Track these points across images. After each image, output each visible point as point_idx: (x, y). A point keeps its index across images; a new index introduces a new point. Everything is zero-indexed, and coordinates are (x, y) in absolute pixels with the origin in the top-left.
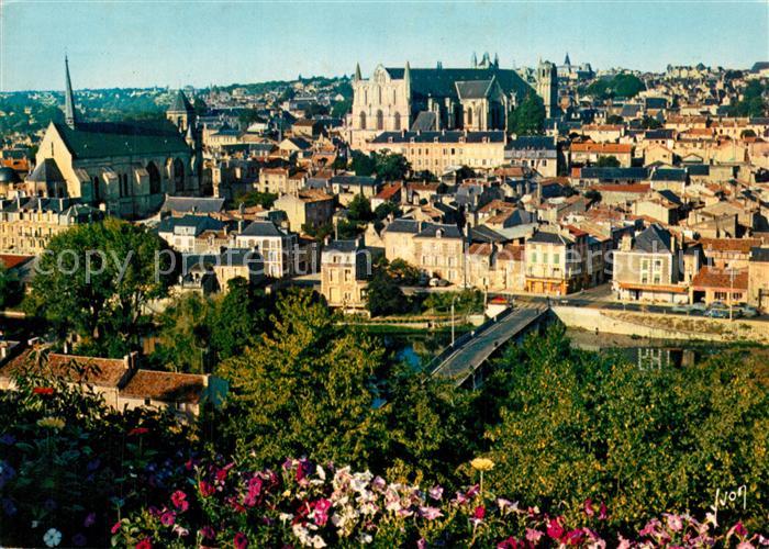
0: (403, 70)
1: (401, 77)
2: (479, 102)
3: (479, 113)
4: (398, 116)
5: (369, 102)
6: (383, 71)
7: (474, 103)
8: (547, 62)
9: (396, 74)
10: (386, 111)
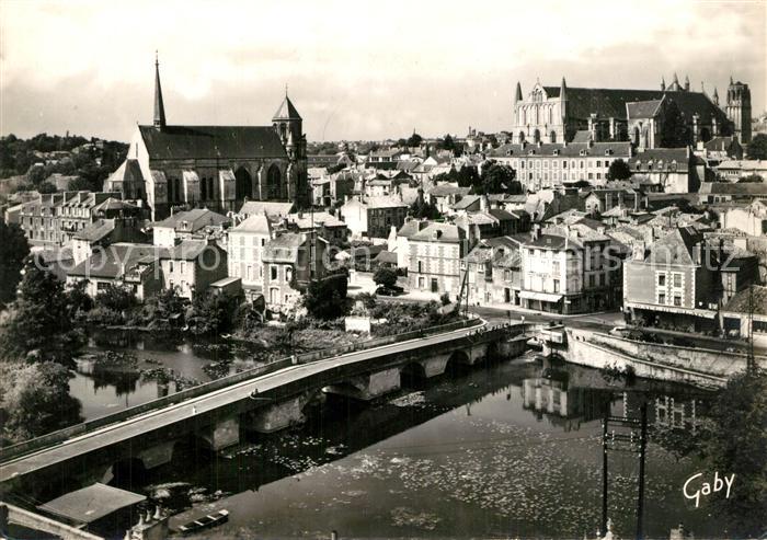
0: (559, 89)
1: (558, 96)
2: (646, 122)
3: (646, 135)
4: (553, 135)
5: (528, 121)
6: (541, 89)
7: (641, 124)
8: (739, 83)
9: (552, 92)
10: (543, 131)
